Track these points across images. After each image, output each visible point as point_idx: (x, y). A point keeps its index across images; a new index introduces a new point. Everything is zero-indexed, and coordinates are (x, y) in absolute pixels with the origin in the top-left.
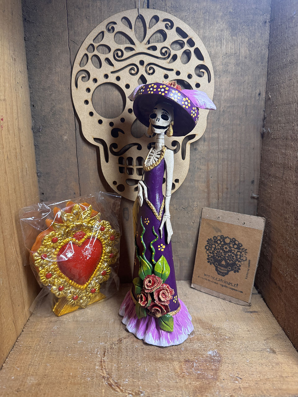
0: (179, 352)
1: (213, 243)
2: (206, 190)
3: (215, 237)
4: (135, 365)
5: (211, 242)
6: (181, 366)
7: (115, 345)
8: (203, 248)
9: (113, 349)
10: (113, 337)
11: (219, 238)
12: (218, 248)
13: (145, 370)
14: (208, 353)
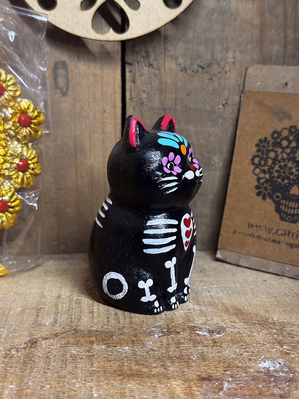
0: (185, 362)
1: (271, 148)
2: (257, 21)
3: (275, 132)
4: (67, 386)
5: (264, 147)
6: (190, 387)
7: (17, 351)
8: (248, 161)
9: (11, 357)
10: (13, 337)
11: (285, 133)
12: (283, 158)
13: (92, 396)
14: (259, 365)
